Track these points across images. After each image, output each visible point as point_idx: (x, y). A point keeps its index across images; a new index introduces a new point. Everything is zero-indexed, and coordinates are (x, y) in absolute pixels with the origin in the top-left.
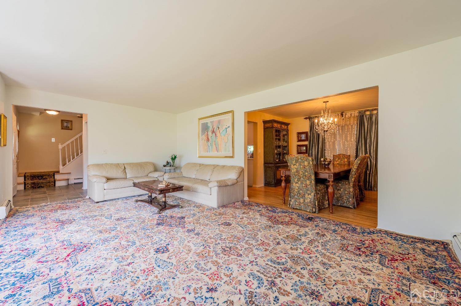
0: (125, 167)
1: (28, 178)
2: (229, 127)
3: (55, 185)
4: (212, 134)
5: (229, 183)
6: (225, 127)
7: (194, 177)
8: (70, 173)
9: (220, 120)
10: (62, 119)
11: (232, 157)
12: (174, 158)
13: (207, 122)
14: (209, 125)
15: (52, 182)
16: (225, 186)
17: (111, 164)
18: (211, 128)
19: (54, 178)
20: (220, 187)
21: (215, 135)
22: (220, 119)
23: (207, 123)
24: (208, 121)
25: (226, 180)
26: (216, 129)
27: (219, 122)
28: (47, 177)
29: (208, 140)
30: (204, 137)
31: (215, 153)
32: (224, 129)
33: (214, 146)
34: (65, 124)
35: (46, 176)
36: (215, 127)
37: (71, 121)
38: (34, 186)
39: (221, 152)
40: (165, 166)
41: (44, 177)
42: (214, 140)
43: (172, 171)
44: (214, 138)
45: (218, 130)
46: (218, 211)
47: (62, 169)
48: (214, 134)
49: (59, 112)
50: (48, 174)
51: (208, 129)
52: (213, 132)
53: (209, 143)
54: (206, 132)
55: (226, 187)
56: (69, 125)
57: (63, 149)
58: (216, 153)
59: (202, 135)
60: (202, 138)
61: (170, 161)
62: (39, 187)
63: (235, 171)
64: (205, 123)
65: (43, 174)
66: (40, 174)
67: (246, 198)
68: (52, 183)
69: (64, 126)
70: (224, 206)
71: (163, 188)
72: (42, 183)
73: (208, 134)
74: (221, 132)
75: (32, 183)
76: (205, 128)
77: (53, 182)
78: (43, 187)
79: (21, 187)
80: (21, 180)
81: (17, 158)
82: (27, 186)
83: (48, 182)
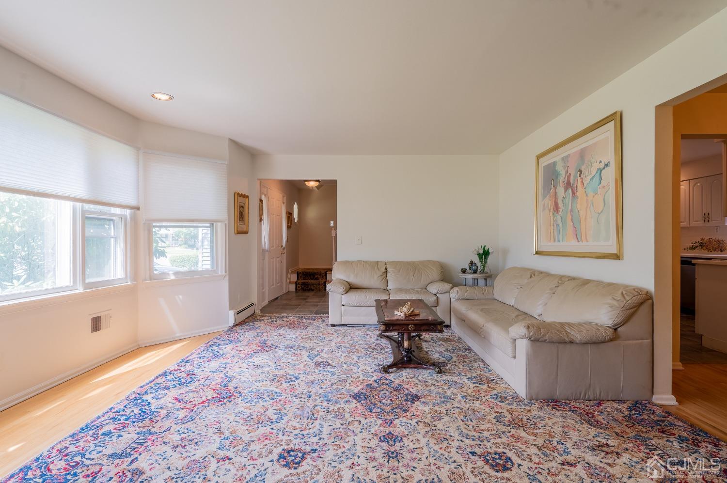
0: (386, 268)
1: (301, 276)
2: (607, 165)
3: (325, 289)
4: (566, 191)
5: (578, 337)
6: (597, 166)
7: (511, 302)
9: (585, 148)
11: (616, 257)
12: (485, 254)
13: (554, 162)
14: (560, 168)
15: (323, 284)
16: (559, 343)
17: (366, 262)
18: (562, 177)
19: (326, 278)
20: (538, 344)
21: (573, 192)
22: (583, 146)
23: (554, 164)
24: (556, 157)
25: (569, 324)
26: (575, 177)
27: (582, 154)
28: (319, 276)
29: (556, 208)
30: (549, 202)
31: (570, 244)
32: (594, 172)
33: (570, 224)
36: (572, 171)
38: (305, 288)
39: (587, 242)
40: (464, 271)
41: (316, 276)
42: (570, 208)
43: (481, 282)
44: (570, 200)
45: (579, 178)
46: (520, 410)
48: (570, 191)
49: (319, 181)
50: (320, 273)
51: (557, 178)
52: (568, 185)
53: (559, 217)
54: (553, 189)
55: (561, 346)
58: (574, 242)
59: (544, 197)
60: (544, 205)
61: (476, 260)
62: (309, 290)
63: (609, 300)
64: (550, 164)
65: (315, 271)
67: (665, 398)
68: (322, 286)
70: (554, 402)
71: (400, 318)
72: (313, 284)
73: (556, 194)
74: (585, 183)
76: (550, 176)
78: (313, 290)
79: (293, 288)
80: (294, 278)
81: (284, 249)
82: (299, 287)
83: (319, 284)
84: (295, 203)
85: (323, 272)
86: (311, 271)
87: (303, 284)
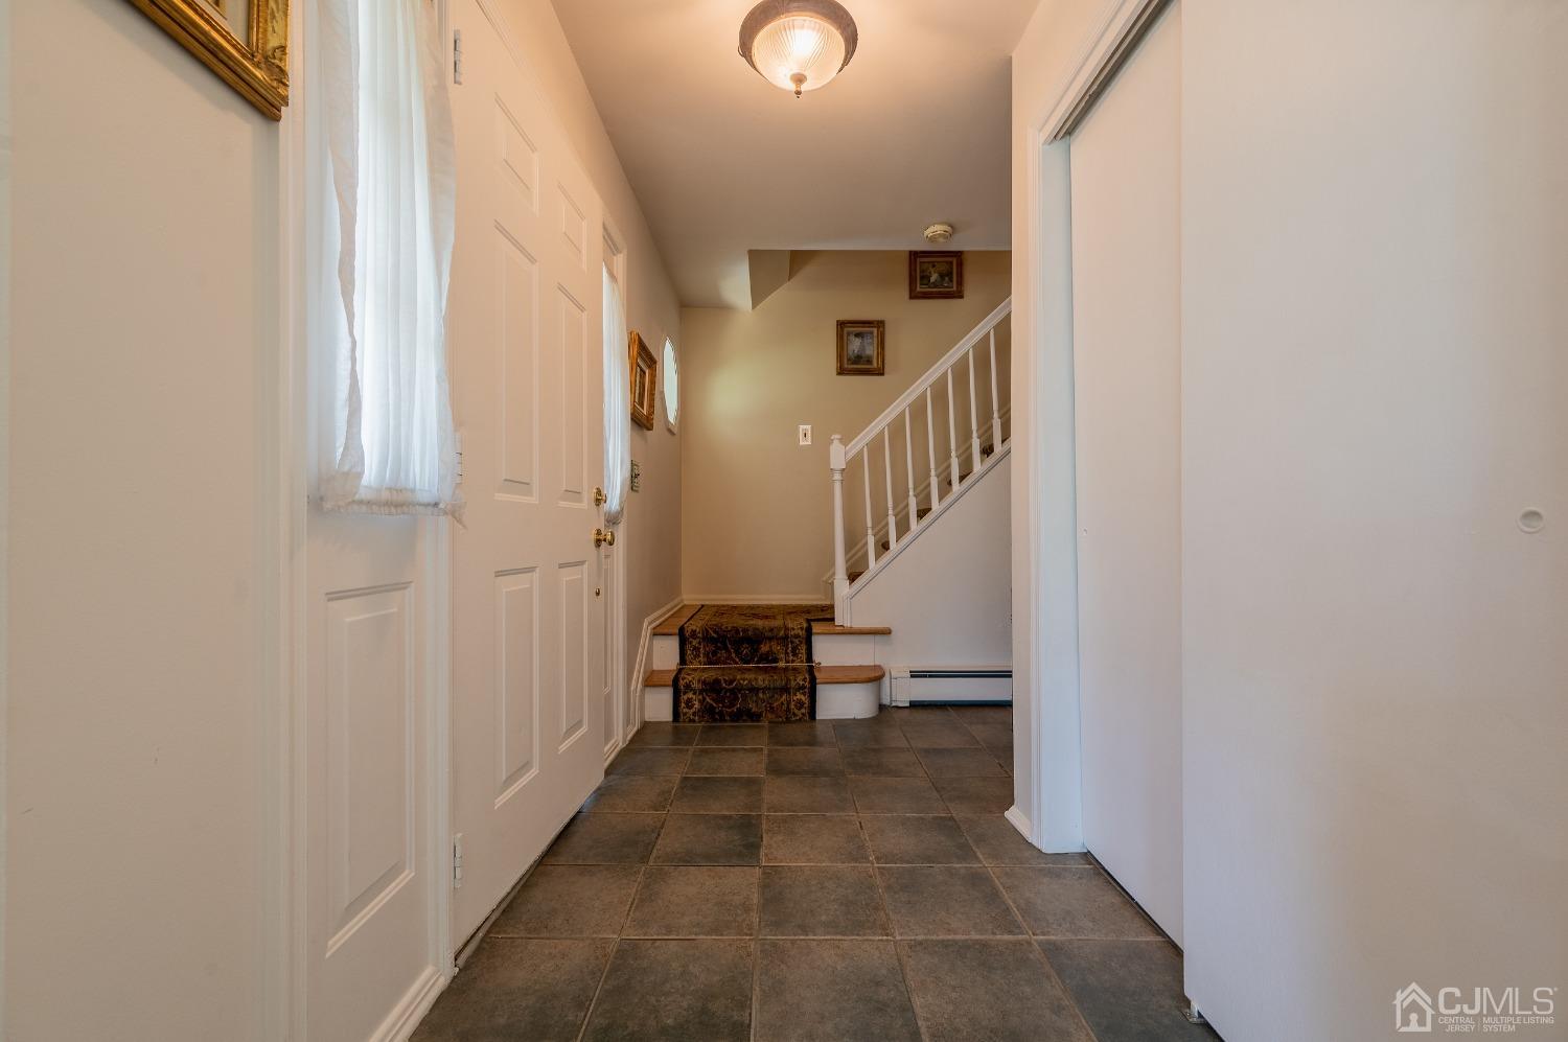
1: (695, 648)
3: (812, 713)
8: (886, 632)
10: (842, 318)
15: (801, 688)
19: (810, 658)
28: (776, 648)
34: (855, 345)
35: (770, 639)
37: (880, 324)
38: (718, 707)
41: (764, 648)
47: (846, 598)
50: (779, 629)
56: (871, 350)
57: (852, 470)
62: (737, 717)
65: (760, 623)
66: (745, 630)
68: (799, 696)
69: (851, 353)
72: (754, 690)
75: (704, 682)
77: (803, 687)
78: (755, 717)
79: (659, 706)
80: (666, 655)
81: (612, 520)
82: (689, 703)
83: (785, 689)
84: (668, 344)
85: (796, 625)
86: (740, 622)
87: (712, 687)
